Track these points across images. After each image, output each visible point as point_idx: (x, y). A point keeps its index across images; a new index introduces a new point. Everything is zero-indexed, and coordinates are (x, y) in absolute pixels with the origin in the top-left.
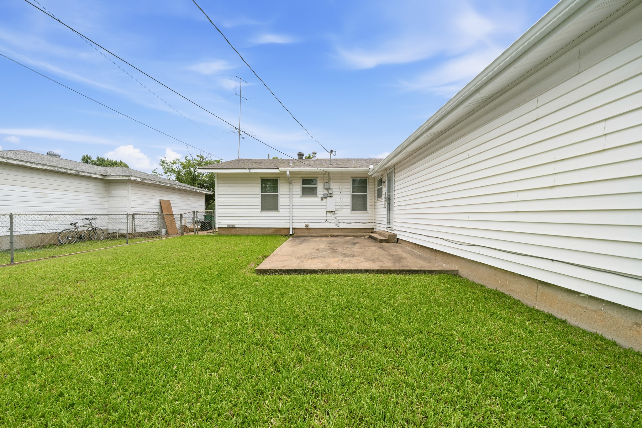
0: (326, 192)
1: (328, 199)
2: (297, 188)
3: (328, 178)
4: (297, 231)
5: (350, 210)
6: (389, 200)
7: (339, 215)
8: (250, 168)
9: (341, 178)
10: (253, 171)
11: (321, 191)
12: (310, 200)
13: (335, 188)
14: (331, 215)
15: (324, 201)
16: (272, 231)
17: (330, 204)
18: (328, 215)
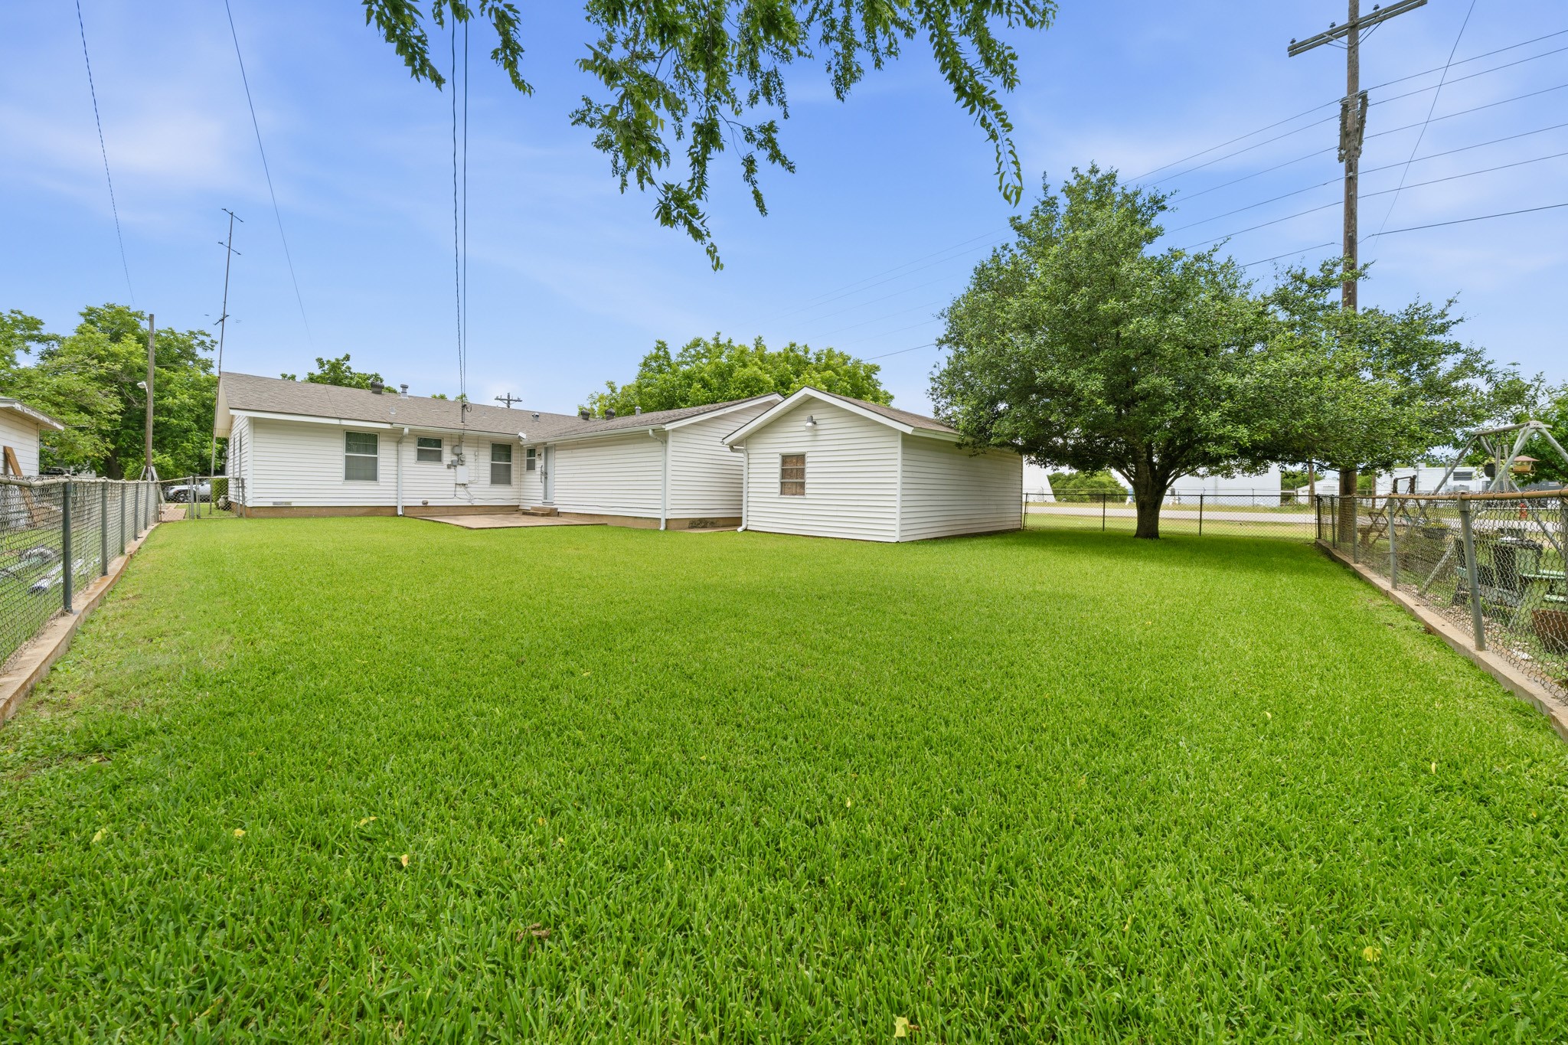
0: (455, 458)
1: (459, 468)
2: (410, 452)
3: (460, 440)
4: (408, 510)
5: (489, 482)
6: (545, 474)
7: (472, 489)
8: (340, 419)
9: (477, 441)
10: (344, 422)
11: (448, 456)
12: (429, 468)
13: (468, 453)
14: (462, 489)
15: (452, 470)
16: (365, 510)
17: (463, 474)
18: (458, 489)
